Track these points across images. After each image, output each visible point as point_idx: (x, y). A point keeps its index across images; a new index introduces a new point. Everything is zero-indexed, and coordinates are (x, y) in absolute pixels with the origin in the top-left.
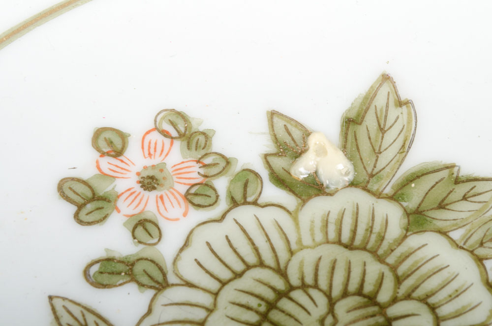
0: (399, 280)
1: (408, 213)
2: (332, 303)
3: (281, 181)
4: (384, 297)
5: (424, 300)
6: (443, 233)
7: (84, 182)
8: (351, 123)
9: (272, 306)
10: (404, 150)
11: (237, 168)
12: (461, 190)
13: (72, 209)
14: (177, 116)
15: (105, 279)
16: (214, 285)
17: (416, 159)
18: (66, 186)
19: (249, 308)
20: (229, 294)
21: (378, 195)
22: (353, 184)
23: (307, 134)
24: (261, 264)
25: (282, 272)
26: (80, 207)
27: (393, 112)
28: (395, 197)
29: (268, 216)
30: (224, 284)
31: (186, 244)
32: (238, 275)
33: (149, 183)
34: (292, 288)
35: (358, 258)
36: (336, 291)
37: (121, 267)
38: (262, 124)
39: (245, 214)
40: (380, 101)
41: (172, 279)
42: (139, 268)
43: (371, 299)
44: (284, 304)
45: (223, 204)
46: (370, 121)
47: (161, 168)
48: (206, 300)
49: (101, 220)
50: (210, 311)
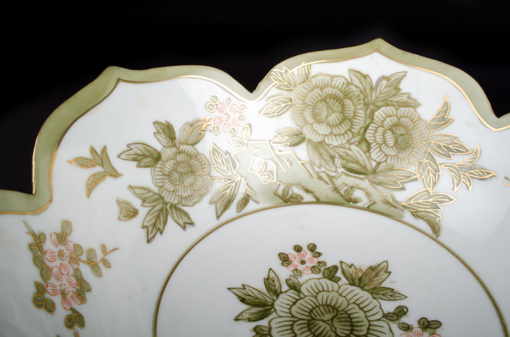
7: (436, 328)
9: (352, 326)
13: (430, 319)
15: (400, 309)
16: (372, 323)
18: (439, 324)
19: (357, 322)
20: (366, 323)
25: (358, 336)
26: (428, 322)
30: (370, 325)
32: (368, 329)
34: (351, 333)
37: (400, 314)
41: (384, 319)
42: (395, 317)
44: (349, 328)
48: (370, 318)
49: (419, 322)
50: (366, 317)
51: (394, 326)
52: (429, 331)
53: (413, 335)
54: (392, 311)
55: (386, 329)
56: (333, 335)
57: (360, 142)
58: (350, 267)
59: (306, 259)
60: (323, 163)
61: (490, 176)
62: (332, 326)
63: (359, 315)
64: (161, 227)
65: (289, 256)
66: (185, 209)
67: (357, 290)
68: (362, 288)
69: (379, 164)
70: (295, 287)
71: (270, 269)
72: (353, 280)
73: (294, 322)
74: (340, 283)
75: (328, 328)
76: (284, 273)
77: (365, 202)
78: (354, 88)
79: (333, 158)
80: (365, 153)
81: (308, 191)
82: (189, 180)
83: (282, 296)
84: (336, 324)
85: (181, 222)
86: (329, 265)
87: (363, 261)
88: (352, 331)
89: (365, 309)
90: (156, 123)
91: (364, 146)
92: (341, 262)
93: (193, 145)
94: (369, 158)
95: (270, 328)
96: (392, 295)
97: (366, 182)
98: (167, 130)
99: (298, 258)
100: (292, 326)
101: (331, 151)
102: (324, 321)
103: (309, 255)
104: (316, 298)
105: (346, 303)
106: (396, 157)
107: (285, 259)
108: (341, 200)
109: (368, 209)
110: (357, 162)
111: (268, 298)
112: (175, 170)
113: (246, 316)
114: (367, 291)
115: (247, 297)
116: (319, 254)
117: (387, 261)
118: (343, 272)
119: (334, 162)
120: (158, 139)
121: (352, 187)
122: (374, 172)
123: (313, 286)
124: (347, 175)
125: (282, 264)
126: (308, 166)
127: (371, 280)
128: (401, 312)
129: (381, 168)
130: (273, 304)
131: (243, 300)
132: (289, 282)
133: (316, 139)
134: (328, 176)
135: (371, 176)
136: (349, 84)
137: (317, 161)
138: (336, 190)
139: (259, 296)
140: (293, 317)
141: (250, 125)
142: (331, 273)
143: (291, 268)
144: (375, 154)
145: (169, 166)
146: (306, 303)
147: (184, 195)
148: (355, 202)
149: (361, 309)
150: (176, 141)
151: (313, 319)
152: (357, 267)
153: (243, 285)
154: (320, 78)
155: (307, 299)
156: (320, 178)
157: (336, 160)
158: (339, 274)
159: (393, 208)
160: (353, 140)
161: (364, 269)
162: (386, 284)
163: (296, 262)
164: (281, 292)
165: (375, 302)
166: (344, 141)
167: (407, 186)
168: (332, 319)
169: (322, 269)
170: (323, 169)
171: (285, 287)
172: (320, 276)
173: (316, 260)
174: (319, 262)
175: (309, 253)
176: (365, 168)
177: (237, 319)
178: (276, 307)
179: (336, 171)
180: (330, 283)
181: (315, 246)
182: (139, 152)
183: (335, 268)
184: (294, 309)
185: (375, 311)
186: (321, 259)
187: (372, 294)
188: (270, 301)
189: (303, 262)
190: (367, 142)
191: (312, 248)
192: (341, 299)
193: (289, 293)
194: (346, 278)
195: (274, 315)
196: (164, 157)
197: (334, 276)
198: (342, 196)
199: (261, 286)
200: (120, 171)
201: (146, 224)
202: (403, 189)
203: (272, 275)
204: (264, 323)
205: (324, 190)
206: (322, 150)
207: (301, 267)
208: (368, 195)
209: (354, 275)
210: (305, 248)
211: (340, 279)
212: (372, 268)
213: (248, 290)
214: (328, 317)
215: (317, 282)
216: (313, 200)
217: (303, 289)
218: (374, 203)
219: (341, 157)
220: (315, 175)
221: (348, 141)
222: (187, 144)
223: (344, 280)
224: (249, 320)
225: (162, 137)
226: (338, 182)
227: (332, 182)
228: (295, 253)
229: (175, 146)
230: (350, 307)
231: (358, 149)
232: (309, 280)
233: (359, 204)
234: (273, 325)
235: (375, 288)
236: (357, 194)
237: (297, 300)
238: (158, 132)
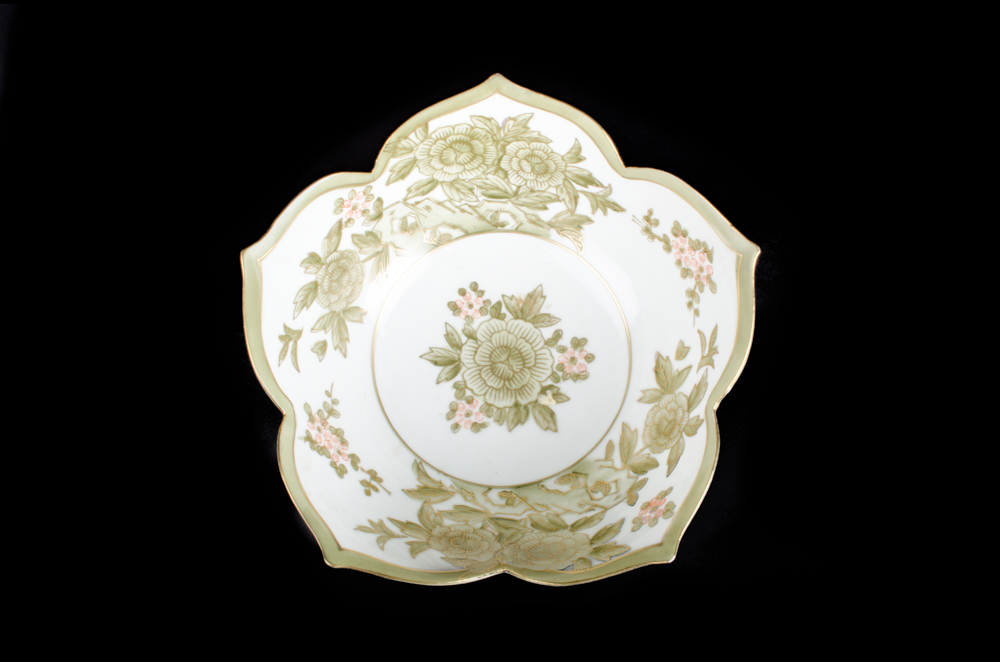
0: (508, 389)
1: (520, 405)
2: (514, 372)
3: (550, 387)
4: (507, 383)
5: (499, 390)
6: (510, 408)
7: (583, 345)
8: (552, 414)
9: (523, 360)
10: (535, 418)
11: (561, 380)
12: (516, 420)
13: (579, 338)
14: (585, 377)
15: (557, 333)
16: (537, 353)
17: (531, 418)
18: (585, 341)
19: (526, 355)
20: (533, 354)
21: (530, 403)
22: (537, 401)
23: (557, 402)
24: (534, 366)
25: (529, 368)
26: (578, 340)
27: (546, 425)
28: (526, 407)
29: (544, 377)
30: (536, 355)
31: (551, 355)
32: (536, 359)
33: (573, 360)
34: (524, 367)
35: (519, 386)
36: (516, 375)
37: (557, 338)
38: (568, 394)
39: (549, 373)
40: (552, 425)
41: (546, 346)
42: (554, 342)
43: (509, 380)
44: (521, 363)
45: (555, 370)
46: (549, 418)
47: (575, 364)
48: (536, 349)
49: (571, 342)
50: (532, 348)
51: (554, 351)
52: (579, 349)
53: (568, 355)
54: (550, 337)
55: (548, 356)
56: (511, 373)
57: (496, 171)
58: (511, 299)
59: (472, 301)
60: (462, 196)
62: (509, 365)
63: (526, 348)
64: (345, 336)
65: (458, 303)
66: (354, 305)
67: (521, 322)
68: (525, 320)
69: (519, 187)
70: (471, 336)
71: (446, 323)
72: (516, 313)
73: (480, 370)
74: (507, 319)
75: (507, 367)
76: (458, 323)
77: (512, 224)
78: (479, 130)
79: (471, 190)
80: (503, 179)
81: (454, 227)
82: (346, 278)
83: (464, 348)
84: (512, 362)
85: (356, 318)
86: (493, 302)
87: (522, 292)
88: (524, 364)
89: (531, 341)
90: (302, 263)
91: (501, 174)
92: (503, 296)
93: (335, 250)
94: (508, 183)
95: (465, 382)
96: (549, 320)
97: (510, 203)
98: (314, 259)
99: (466, 302)
100: (480, 374)
101: (468, 185)
102: (502, 363)
103: (473, 296)
104: (490, 341)
105: (515, 340)
106: (535, 181)
107: (455, 308)
108: (490, 227)
109: (517, 230)
110: (498, 188)
111: (453, 353)
112: (331, 281)
113: (443, 377)
114: (529, 321)
115: (437, 359)
116: (482, 292)
117: (541, 285)
118: (507, 307)
119: (473, 193)
120: (310, 273)
121: (497, 212)
122: (516, 194)
123: (486, 329)
124: (489, 201)
125: (453, 314)
126: (447, 204)
127: (531, 309)
128: (558, 335)
129: (521, 191)
130: (459, 359)
131: (436, 363)
132: (466, 332)
133: (449, 179)
134: (470, 206)
135: (514, 199)
136: (472, 128)
137: (456, 196)
138: (482, 217)
139: (446, 354)
140: (479, 365)
142: (496, 311)
143: (463, 316)
144: (513, 179)
145: (326, 284)
146: (484, 350)
147: (347, 294)
148: (503, 225)
149: (527, 341)
150: (323, 260)
151: (493, 363)
152: (517, 297)
153: (430, 349)
154: (440, 131)
155: (484, 345)
156: (463, 211)
157: (475, 191)
158: (504, 310)
159: (540, 228)
160: (489, 171)
161: (523, 298)
162: (544, 310)
163: (465, 308)
164: (463, 345)
165: (537, 331)
166: (479, 173)
167: (549, 205)
168: (508, 359)
169: (489, 308)
170: (463, 202)
171: (464, 339)
172: (488, 317)
173: (481, 300)
174: (484, 302)
175: (473, 293)
176: (507, 192)
177: (438, 383)
178: (464, 360)
179: (478, 201)
180: (498, 321)
181: (476, 284)
182: (302, 298)
183: (499, 303)
184: (477, 357)
185: (538, 340)
186: (485, 297)
187: (533, 323)
188: (456, 356)
189: (471, 306)
190: (502, 170)
191: (475, 287)
192: (511, 337)
193: (469, 343)
194: (510, 312)
195: (463, 369)
196: (319, 281)
197: (500, 314)
198: (488, 222)
199: (444, 344)
200: (300, 328)
201: (336, 344)
202: (545, 208)
203: (449, 329)
204: (458, 378)
205: (470, 221)
206: (458, 186)
207: (471, 312)
208: (514, 216)
209: (516, 307)
210: (468, 290)
211: (505, 315)
212: (530, 296)
213: (436, 353)
214: (504, 357)
215: (487, 324)
216: (462, 233)
217: (479, 336)
218: (521, 224)
219: (478, 187)
220: (457, 210)
221: (484, 173)
222: (331, 254)
223: (509, 316)
224: (447, 380)
225: (312, 269)
226: (482, 210)
227: (476, 211)
228: (461, 298)
229: (323, 264)
230: (519, 342)
231: (495, 177)
232: (482, 323)
233: (507, 228)
234: (467, 378)
235: (535, 317)
236: (503, 217)
237: (477, 349)
238: (307, 268)
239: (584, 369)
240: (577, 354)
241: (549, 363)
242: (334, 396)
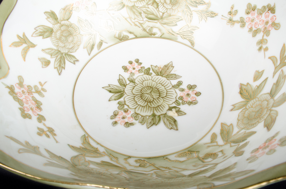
0: (149, 107)
1: (156, 115)
2: (154, 98)
3: (175, 107)
4: (149, 104)
5: (144, 107)
6: (149, 116)
7: (194, 88)
8: (175, 121)
9: (159, 93)
10: (164, 123)
11: (181, 104)
12: (152, 123)
13: (191, 85)
14: (196, 103)
15: (179, 83)
16: (168, 91)
17: (162, 123)
18: (195, 86)
19: (162, 91)
20: (165, 91)
21: (162, 115)
22: (166, 113)
23: (178, 115)
24: (166, 97)
25: (162, 97)
26: (191, 86)
27: (171, 126)
28: (159, 116)
29: (171, 102)
30: (167, 92)
31: (176, 92)
32: (167, 94)
33: (188, 95)
34: (159, 97)
35: (156, 106)
36: (154, 100)
37: (179, 85)
38: (185, 112)
39: (174, 100)
40: (175, 127)
41: (173, 88)
42: (177, 86)
43: (150, 102)
44: (159, 95)
45: (177, 99)
46: (173, 123)
47: (189, 97)
48: (167, 89)
49: (187, 87)
50: (165, 88)
51: (177, 90)
52: (192, 90)
53: (185, 93)
54: (176, 84)
55: (174, 92)
56: (152, 99)
57: (153, 3)
58: (156, 67)
59: (135, 67)
60: (136, 17)
61: (215, 15)
62: (151, 95)
63: (162, 88)
64: (63, 66)
65: (127, 67)
66: (72, 54)
67: (160, 77)
68: (162, 76)
69: (163, 13)
70: (132, 81)
71: (120, 75)
72: (158, 73)
73: (135, 96)
74: (152, 75)
75: (150, 96)
76: (126, 76)
77: (159, 34)
79: (140, 13)
80: (156, 8)
81: (130, 33)
82: (70, 39)
83: (127, 86)
84: (153, 94)
85: (72, 61)
86: (146, 68)
87: (161, 64)
88: (160, 95)
89: (164, 85)
90: (45, 13)
91: (155, 5)
92: (151, 66)
93: (67, 20)
94: (158, 11)
95: (125, 101)
96: (175, 76)
97: (158, 23)
98: (52, 15)
99: (131, 67)
100: (134, 98)
101: (139, 10)
102: (147, 94)
103: (136, 64)
104: (142, 84)
105: (156, 84)
106: (171, 9)
107: (125, 69)
108: (147, 34)
109: (161, 37)
110: (153, 14)
111: (121, 88)
112: (62, 35)
113: (113, 98)
114: (164, 77)
115: (111, 90)
116: (141, 63)
117: (172, 62)
118: (153, 70)
119: (141, 16)
120: (49, 21)
121: (152, 27)
122: (162, 18)
123: (141, 79)
124: (148, 21)
125: (124, 71)
126: (129, 20)
127: (165, 72)
128: (180, 84)
129: (165, 15)
130: (124, 91)
131: (110, 92)
132: (129, 79)
133: (131, 4)
134: (139, 23)
135: (160, 20)
137: (133, 16)
138: (144, 30)
139: (117, 88)
140: (134, 94)
141: (95, 3)
142: (147, 72)
143: (129, 72)
144: (161, 8)
145: (58, 34)
146: (138, 87)
147: (70, 47)
148: (154, 34)
149: (163, 85)
150: (59, 20)
151: (143, 94)
152: (159, 66)
153: (109, 85)
155: (138, 85)
156: (136, 25)
157: (142, 14)
158: (151, 71)
159: (173, 35)
160: (149, 3)
161: (162, 67)
162: (172, 72)
163: (131, 69)
164: (127, 85)
165: (168, 81)
166: (145, 4)
167: (178, 23)
168: (151, 92)
169: (143, 70)
170: (136, 20)
171: (128, 82)
172: (143, 74)
173: (140, 67)
174: (141, 67)
175: (136, 63)
176: (157, 16)
177: (109, 101)
178: (126, 91)
179: (143, 20)
180: (147, 76)
181: (138, 60)
182: (41, 31)
183: (149, 69)
184: (134, 91)
185: (168, 85)
186: (142, 66)
187: (166, 78)
188: (122, 90)
189: (134, 69)
190: (156, 3)
191: (137, 61)
192: (153, 83)
193: (130, 84)
194: (155, 72)
195: (125, 95)
196: (54, 30)
197: (149, 73)
198: (147, 32)
199: (117, 84)
200: (35, 43)
201: (56, 66)
202: (176, 25)
203: (121, 77)
204: (122, 99)
205: (139, 31)
206: (134, 10)
207: (133, 71)
208: (160, 30)
209: (158, 71)
210: (134, 62)
211: (152, 73)
212: (165, 66)
213: (111, 87)
214: (149, 91)
215: (142, 76)
216: (134, 37)
217: (136, 81)
218: (163, 34)
219: (144, 12)
220: (133, 24)
221: (147, 3)
222: (65, 20)
223: (154, 74)
224: (115, 100)
225: (51, 20)
226: (145, 26)
227: (142, 26)
228: (130, 65)
229: (58, 22)
230: (158, 85)
231: (152, 7)
232: (138, 76)
233: (156, 36)
234: (126, 100)
235: (168, 75)
236: (155, 30)
237: (134, 87)
238: (48, 18)
239: (195, 99)
240: (190, 92)
241: (174, 96)
242: (44, 87)
